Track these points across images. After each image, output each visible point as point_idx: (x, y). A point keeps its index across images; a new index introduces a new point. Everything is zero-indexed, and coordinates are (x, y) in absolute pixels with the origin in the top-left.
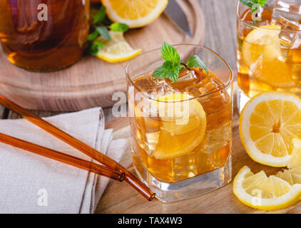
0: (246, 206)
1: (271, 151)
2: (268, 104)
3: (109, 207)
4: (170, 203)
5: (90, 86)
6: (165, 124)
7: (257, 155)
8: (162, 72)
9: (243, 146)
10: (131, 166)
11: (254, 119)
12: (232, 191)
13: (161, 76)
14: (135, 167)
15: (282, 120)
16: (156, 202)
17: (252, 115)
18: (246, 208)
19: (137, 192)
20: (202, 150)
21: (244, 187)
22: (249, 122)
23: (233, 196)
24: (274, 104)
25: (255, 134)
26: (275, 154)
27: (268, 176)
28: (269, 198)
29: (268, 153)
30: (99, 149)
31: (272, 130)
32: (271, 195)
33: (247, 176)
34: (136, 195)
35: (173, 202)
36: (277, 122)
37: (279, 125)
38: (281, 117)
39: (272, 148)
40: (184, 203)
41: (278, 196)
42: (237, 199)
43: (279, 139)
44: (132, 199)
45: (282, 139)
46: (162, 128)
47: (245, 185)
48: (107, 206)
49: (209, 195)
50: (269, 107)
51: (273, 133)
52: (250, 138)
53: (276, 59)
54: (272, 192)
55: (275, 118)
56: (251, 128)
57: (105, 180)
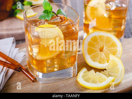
0: (83, 87)
1: (98, 61)
2: (98, 37)
3: (12, 84)
4: (44, 84)
5: (11, 30)
6: (42, 40)
7: (91, 63)
8: (43, 17)
9: (84, 59)
10: (26, 65)
11: (90, 44)
12: (77, 80)
13: (43, 18)
14: (28, 67)
15: (104, 46)
16: (36, 83)
17: (89, 42)
18: (83, 88)
19: (27, 78)
20: (61, 56)
21: (83, 78)
22: (87, 45)
23: (77, 82)
24: (101, 37)
25: (90, 52)
26: (100, 62)
27: (96, 73)
28: (96, 83)
29: (96, 62)
30: (10, 56)
31: (99, 50)
32: (97, 82)
33: (85, 72)
34: (27, 79)
35: (46, 84)
36: (102, 46)
37: (103, 48)
38: (104, 44)
39: (99, 59)
40: (51, 84)
41: (100, 82)
42: (79, 83)
43: (103, 55)
44: (24, 81)
45: (104, 55)
46: (40, 43)
47: (83, 77)
48: (11, 84)
49: (64, 81)
50: (98, 39)
51: (100, 52)
52: (87, 53)
53: (103, 15)
54: (97, 81)
55: (101, 44)
56: (88, 48)
57: (11, 71)
